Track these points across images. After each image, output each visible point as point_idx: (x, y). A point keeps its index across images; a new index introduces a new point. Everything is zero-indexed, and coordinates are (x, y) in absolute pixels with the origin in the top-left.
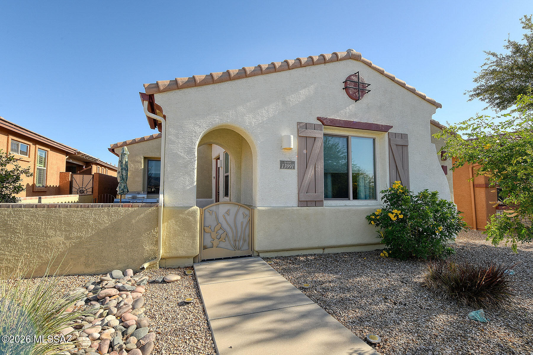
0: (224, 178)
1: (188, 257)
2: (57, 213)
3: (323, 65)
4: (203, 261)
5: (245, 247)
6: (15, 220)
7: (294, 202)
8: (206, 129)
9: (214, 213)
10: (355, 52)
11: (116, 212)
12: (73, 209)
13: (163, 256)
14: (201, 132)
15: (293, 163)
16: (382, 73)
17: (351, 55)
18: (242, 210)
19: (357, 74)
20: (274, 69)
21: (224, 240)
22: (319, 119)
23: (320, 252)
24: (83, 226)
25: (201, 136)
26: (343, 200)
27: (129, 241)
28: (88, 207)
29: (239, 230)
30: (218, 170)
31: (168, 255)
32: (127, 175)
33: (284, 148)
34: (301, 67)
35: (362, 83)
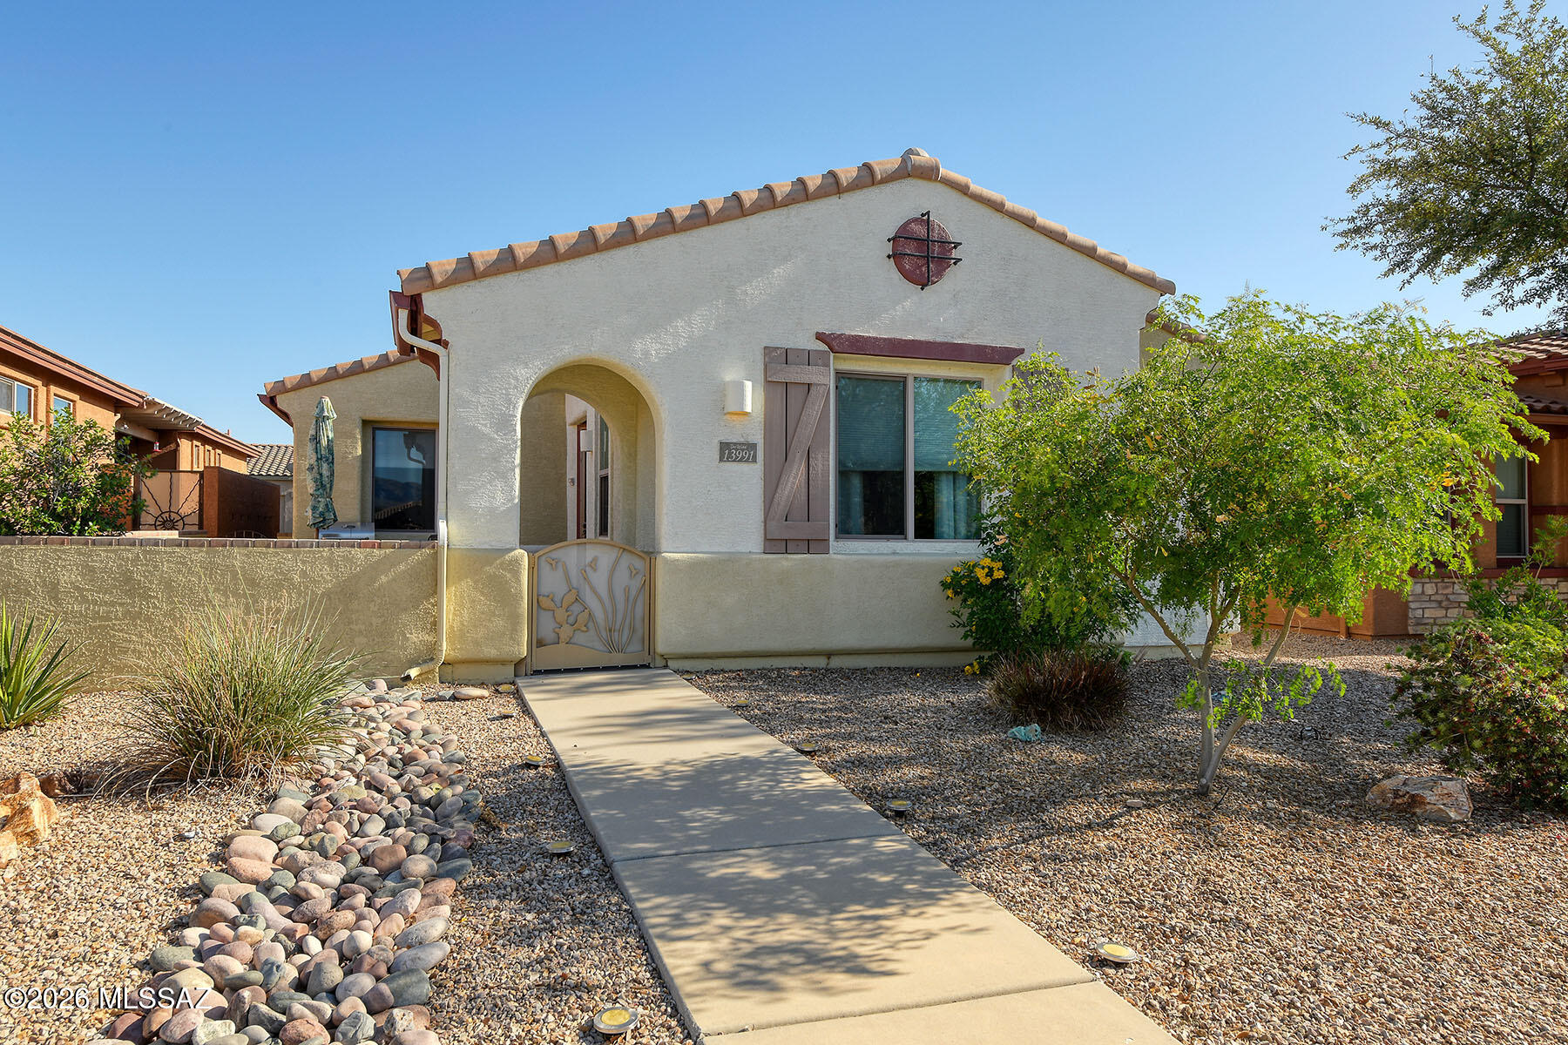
0: (596, 484)
1: (503, 663)
2: (228, 558)
3: (834, 200)
4: (537, 673)
5: (635, 647)
6: (148, 571)
7: (752, 543)
8: (540, 369)
9: (560, 564)
10: (925, 156)
11: (345, 559)
12: (259, 549)
13: (449, 657)
14: (527, 375)
15: (753, 446)
16: (998, 207)
17: (910, 167)
18: (626, 560)
19: (925, 219)
20: (705, 219)
21: (584, 629)
22: (820, 337)
23: (821, 662)
24: (280, 585)
25: (529, 386)
26: (888, 540)
27: (374, 621)
28: (290, 546)
29: (621, 604)
30: (581, 457)
31: (458, 655)
32: (332, 475)
33: (731, 408)
34: (774, 208)
35: (938, 242)
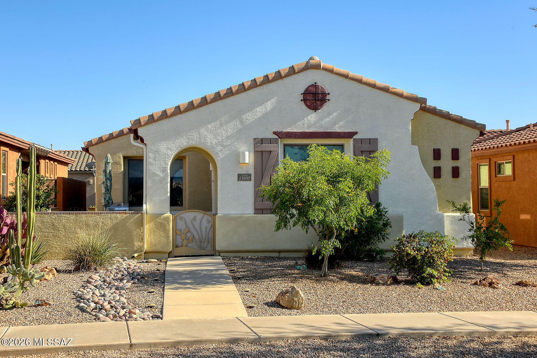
1: (165, 253)
3: (280, 81)
4: (176, 257)
5: (209, 248)
7: (249, 210)
8: (176, 151)
9: (183, 219)
10: (315, 60)
11: (115, 217)
13: (146, 251)
14: (172, 154)
15: (250, 175)
16: (347, 77)
17: (309, 66)
18: (205, 217)
19: (315, 86)
20: (231, 94)
21: (191, 241)
22: (275, 133)
23: (277, 255)
24: (96, 226)
25: (172, 157)
29: (204, 233)
31: (149, 250)
32: (111, 185)
33: (241, 162)
34: (257, 87)
35: (321, 94)
